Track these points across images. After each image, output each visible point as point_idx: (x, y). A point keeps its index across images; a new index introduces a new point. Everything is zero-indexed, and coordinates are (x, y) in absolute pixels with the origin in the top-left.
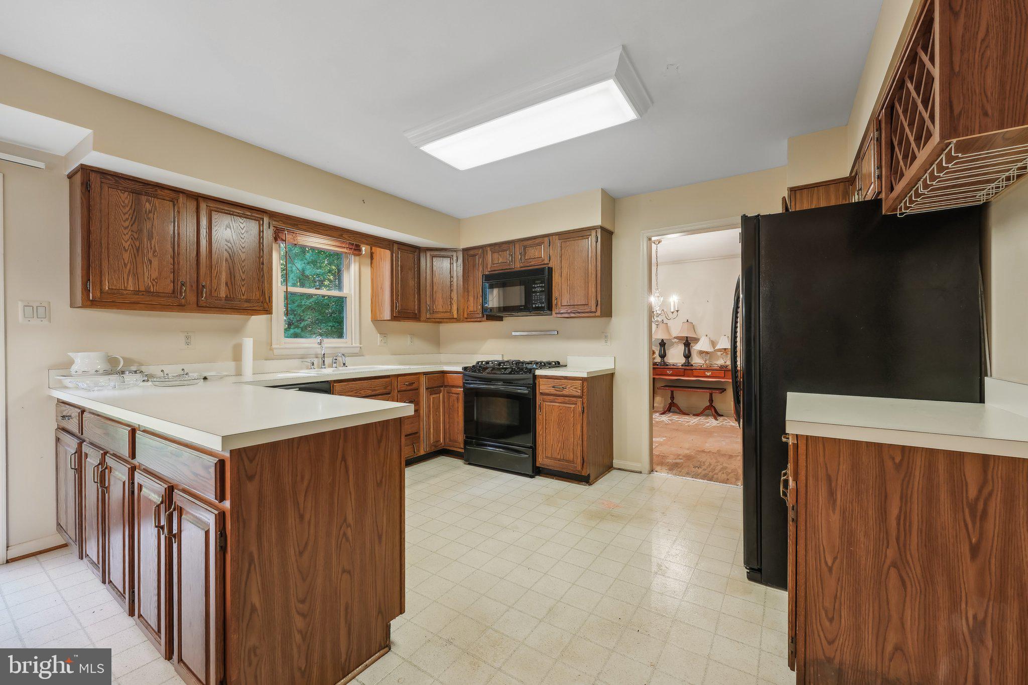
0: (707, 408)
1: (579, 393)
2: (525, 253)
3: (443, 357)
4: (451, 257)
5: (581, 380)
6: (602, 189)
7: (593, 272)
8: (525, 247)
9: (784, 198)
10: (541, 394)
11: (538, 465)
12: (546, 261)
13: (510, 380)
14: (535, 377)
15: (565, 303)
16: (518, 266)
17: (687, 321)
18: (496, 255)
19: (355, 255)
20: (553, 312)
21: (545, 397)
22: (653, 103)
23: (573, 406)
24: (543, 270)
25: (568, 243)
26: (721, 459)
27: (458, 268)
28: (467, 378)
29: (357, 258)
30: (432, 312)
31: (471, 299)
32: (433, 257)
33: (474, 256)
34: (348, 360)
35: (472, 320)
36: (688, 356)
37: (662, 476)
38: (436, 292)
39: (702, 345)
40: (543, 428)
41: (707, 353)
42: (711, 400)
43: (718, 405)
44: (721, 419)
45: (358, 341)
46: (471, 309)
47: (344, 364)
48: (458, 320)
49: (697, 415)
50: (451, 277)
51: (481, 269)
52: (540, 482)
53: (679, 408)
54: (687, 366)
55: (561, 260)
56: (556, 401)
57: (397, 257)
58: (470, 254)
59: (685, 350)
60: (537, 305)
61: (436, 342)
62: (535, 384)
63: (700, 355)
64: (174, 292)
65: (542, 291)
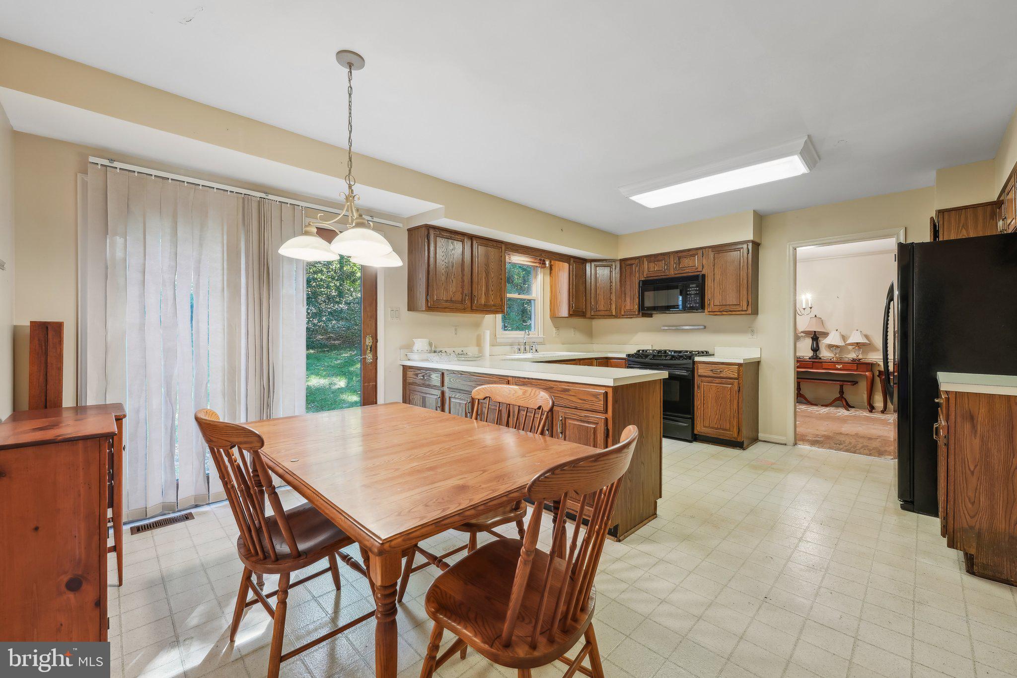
0: (836, 400)
1: (736, 375)
2: (680, 263)
3: (595, 347)
4: (610, 266)
5: (737, 365)
6: (755, 211)
7: (744, 278)
8: (679, 258)
9: (932, 219)
10: (700, 376)
11: (696, 432)
12: (700, 269)
13: (671, 364)
14: (694, 362)
15: (717, 303)
16: (672, 273)
17: (816, 316)
18: (652, 265)
19: (542, 268)
20: (706, 311)
21: (702, 378)
22: (820, 159)
23: (730, 386)
24: (697, 276)
25: (720, 255)
26: (861, 440)
27: (616, 274)
28: (630, 363)
29: (542, 269)
30: (595, 310)
31: (628, 300)
32: (596, 267)
33: (632, 265)
34: (539, 347)
35: (628, 316)
36: (816, 349)
37: (804, 448)
38: (599, 295)
39: (833, 339)
40: (701, 403)
41: (837, 347)
42: (842, 392)
43: (849, 397)
44: (852, 410)
45: (542, 333)
46: (628, 308)
47: (536, 350)
48: (616, 317)
49: (826, 406)
50: (611, 282)
51: (637, 275)
52: (697, 446)
53: (806, 399)
54: (815, 359)
55: (714, 269)
56: (714, 382)
57: (573, 268)
58: (625, 263)
59: (813, 344)
60: (691, 305)
61: (590, 334)
62: (693, 368)
63: (830, 349)
64: (462, 301)
65: (696, 294)
